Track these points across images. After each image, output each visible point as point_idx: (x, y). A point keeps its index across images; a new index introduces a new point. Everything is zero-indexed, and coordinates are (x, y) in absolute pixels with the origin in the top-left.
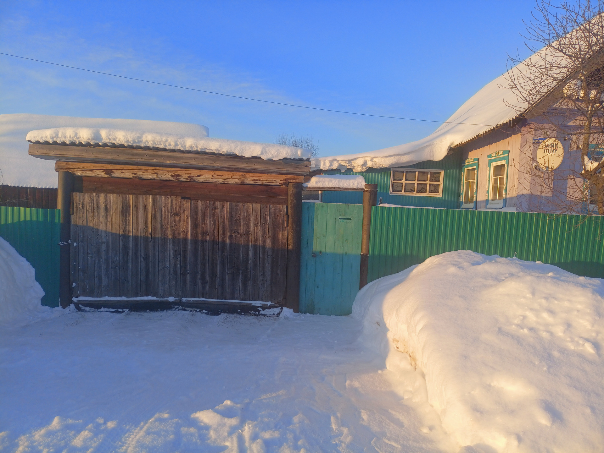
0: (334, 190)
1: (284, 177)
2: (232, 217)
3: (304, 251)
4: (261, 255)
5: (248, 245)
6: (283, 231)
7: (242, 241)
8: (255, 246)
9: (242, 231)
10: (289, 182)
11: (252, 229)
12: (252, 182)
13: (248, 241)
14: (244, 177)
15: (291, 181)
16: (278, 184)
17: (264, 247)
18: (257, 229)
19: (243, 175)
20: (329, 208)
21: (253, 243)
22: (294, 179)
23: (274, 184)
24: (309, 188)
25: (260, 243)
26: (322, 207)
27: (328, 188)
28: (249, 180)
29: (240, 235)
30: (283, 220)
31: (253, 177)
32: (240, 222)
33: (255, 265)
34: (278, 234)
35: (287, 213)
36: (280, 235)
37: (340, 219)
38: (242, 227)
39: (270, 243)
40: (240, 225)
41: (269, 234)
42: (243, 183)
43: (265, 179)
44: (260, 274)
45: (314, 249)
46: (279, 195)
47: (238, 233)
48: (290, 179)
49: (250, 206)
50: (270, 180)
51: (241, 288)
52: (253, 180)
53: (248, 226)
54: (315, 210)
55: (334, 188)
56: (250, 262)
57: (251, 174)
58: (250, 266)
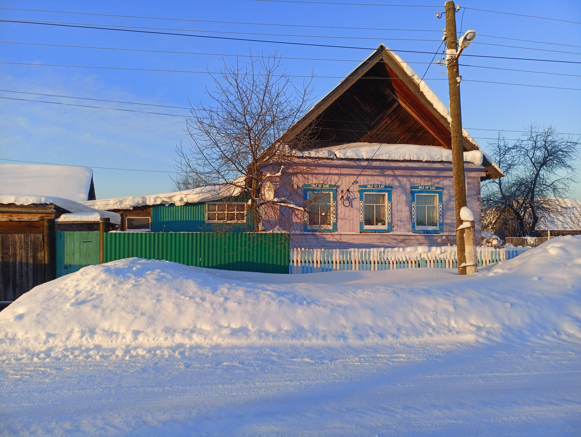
0: (77, 223)
1: (40, 215)
2: (3, 244)
3: (58, 265)
4: (25, 269)
5: (16, 262)
6: (40, 252)
7: (11, 260)
8: (21, 263)
9: (11, 253)
10: (44, 219)
11: (18, 252)
12: (18, 220)
13: (16, 260)
14: (11, 217)
15: (46, 218)
16: (36, 220)
17: (27, 264)
18: (22, 251)
19: (10, 216)
20: (75, 235)
21: (19, 261)
22: (48, 216)
23: (34, 220)
24: (59, 222)
25: (24, 261)
26: (70, 234)
27: (73, 221)
28: (15, 218)
29: (10, 256)
30: (41, 244)
31: (18, 216)
32: (9, 247)
33: (21, 276)
34: (37, 254)
35: (43, 240)
36: (39, 255)
37: (84, 242)
38: (11, 251)
39: (32, 261)
40: (9, 249)
41: (30, 254)
42: (11, 221)
43: (26, 218)
44: (26, 282)
45: (65, 263)
46: (39, 228)
47: (8, 255)
48: (45, 217)
49: (16, 236)
50: (30, 218)
51: (11, 293)
52: (18, 218)
53: (15, 250)
54: (65, 236)
55: (77, 221)
56: (17, 274)
57: (16, 214)
58: (18, 277)
